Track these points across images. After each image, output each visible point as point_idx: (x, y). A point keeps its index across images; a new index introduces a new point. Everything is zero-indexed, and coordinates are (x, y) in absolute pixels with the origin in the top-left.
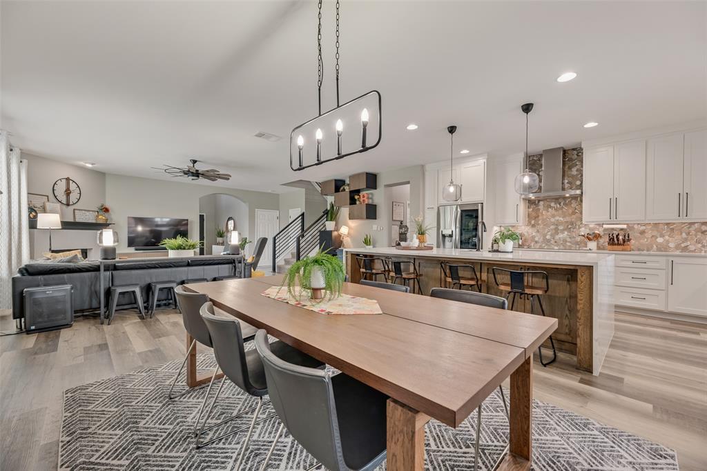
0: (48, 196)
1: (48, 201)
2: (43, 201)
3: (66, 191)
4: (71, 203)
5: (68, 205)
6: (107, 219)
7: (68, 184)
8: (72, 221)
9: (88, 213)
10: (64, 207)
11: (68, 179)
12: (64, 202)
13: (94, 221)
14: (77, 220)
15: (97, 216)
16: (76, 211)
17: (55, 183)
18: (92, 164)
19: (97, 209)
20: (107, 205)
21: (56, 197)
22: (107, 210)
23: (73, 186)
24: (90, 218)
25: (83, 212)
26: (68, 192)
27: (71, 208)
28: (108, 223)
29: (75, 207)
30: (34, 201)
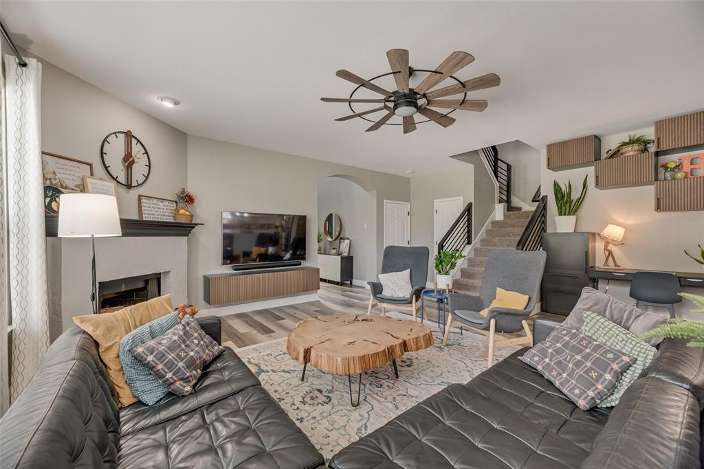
0: (90, 165)
1: (92, 174)
2: (81, 175)
4: (134, 184)
5: (129, 186)
6: (192, 216)
7: (128, 145)
9: (161, 205)
11: (128, 135)
12: (122, 179)
13: (171, 220)
14: (146, 217)
15: (177, 210)
16: (143, 200)
17: (105, 140)
19: (175, 199)
20: (191, 190)
21: (106, 168)
22: (189, 200)
24: (165, 213)
25: (155, 201)
27: (134, 193)
28: (193, 222)
29: (141, 191)
30: (62, 173)
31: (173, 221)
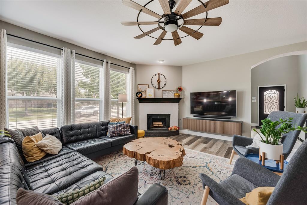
0: (148, 85)
1: (149, 87)
2: (146, 88)
3: (158, 81)
4: (161, 87)
5: (159, 89)
6: (180, 95)
7: (159, 77)
8: (162, 98)
9: (170, 92)
10: (157, 90)
11: (159, 74)
12: (157, 87)
14: (164, 97)
15: (174, 94)
16: (163, 92)
17: (152, 77)
18: (163, 61)
19: (176, 90)
20: (181, 86)
21: (153, 85)
22: (180, 89)
23: (161, 78)
24: (171, 95)
25: (168, 92)
26: (159, 82)
27: (161, 90)
28: (180, 98)
29: (163, 89)
30: (142, 88)
31: (174, 97)
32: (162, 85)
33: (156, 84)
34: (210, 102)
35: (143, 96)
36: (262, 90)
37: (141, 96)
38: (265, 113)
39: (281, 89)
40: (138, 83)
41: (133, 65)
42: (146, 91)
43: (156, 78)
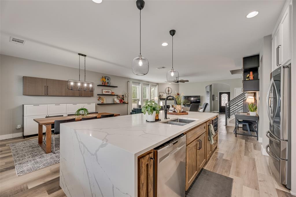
0: (164, 92)
5: (169, 94)
7: (169, 89)
11: (169, 87)
22: (178, 94)
23: (170, 89)
30: (161, 94)
32: (170, 92)
33: (167, 92)
34: (195, 100)
35: (162, 98)
36: (221, 94)
37: (161, 98)
38: (222, 105)
39: (229, 94)
40: (159, 92)
41: (158, 84)
42: (163, 95)
43: (167, 89)
